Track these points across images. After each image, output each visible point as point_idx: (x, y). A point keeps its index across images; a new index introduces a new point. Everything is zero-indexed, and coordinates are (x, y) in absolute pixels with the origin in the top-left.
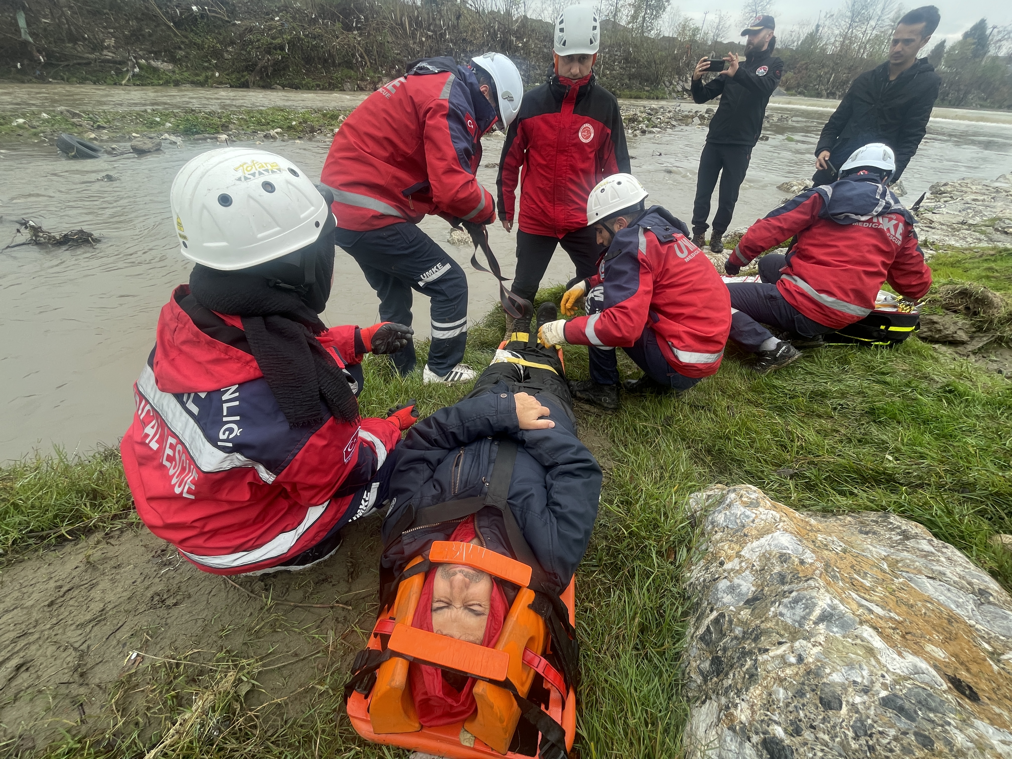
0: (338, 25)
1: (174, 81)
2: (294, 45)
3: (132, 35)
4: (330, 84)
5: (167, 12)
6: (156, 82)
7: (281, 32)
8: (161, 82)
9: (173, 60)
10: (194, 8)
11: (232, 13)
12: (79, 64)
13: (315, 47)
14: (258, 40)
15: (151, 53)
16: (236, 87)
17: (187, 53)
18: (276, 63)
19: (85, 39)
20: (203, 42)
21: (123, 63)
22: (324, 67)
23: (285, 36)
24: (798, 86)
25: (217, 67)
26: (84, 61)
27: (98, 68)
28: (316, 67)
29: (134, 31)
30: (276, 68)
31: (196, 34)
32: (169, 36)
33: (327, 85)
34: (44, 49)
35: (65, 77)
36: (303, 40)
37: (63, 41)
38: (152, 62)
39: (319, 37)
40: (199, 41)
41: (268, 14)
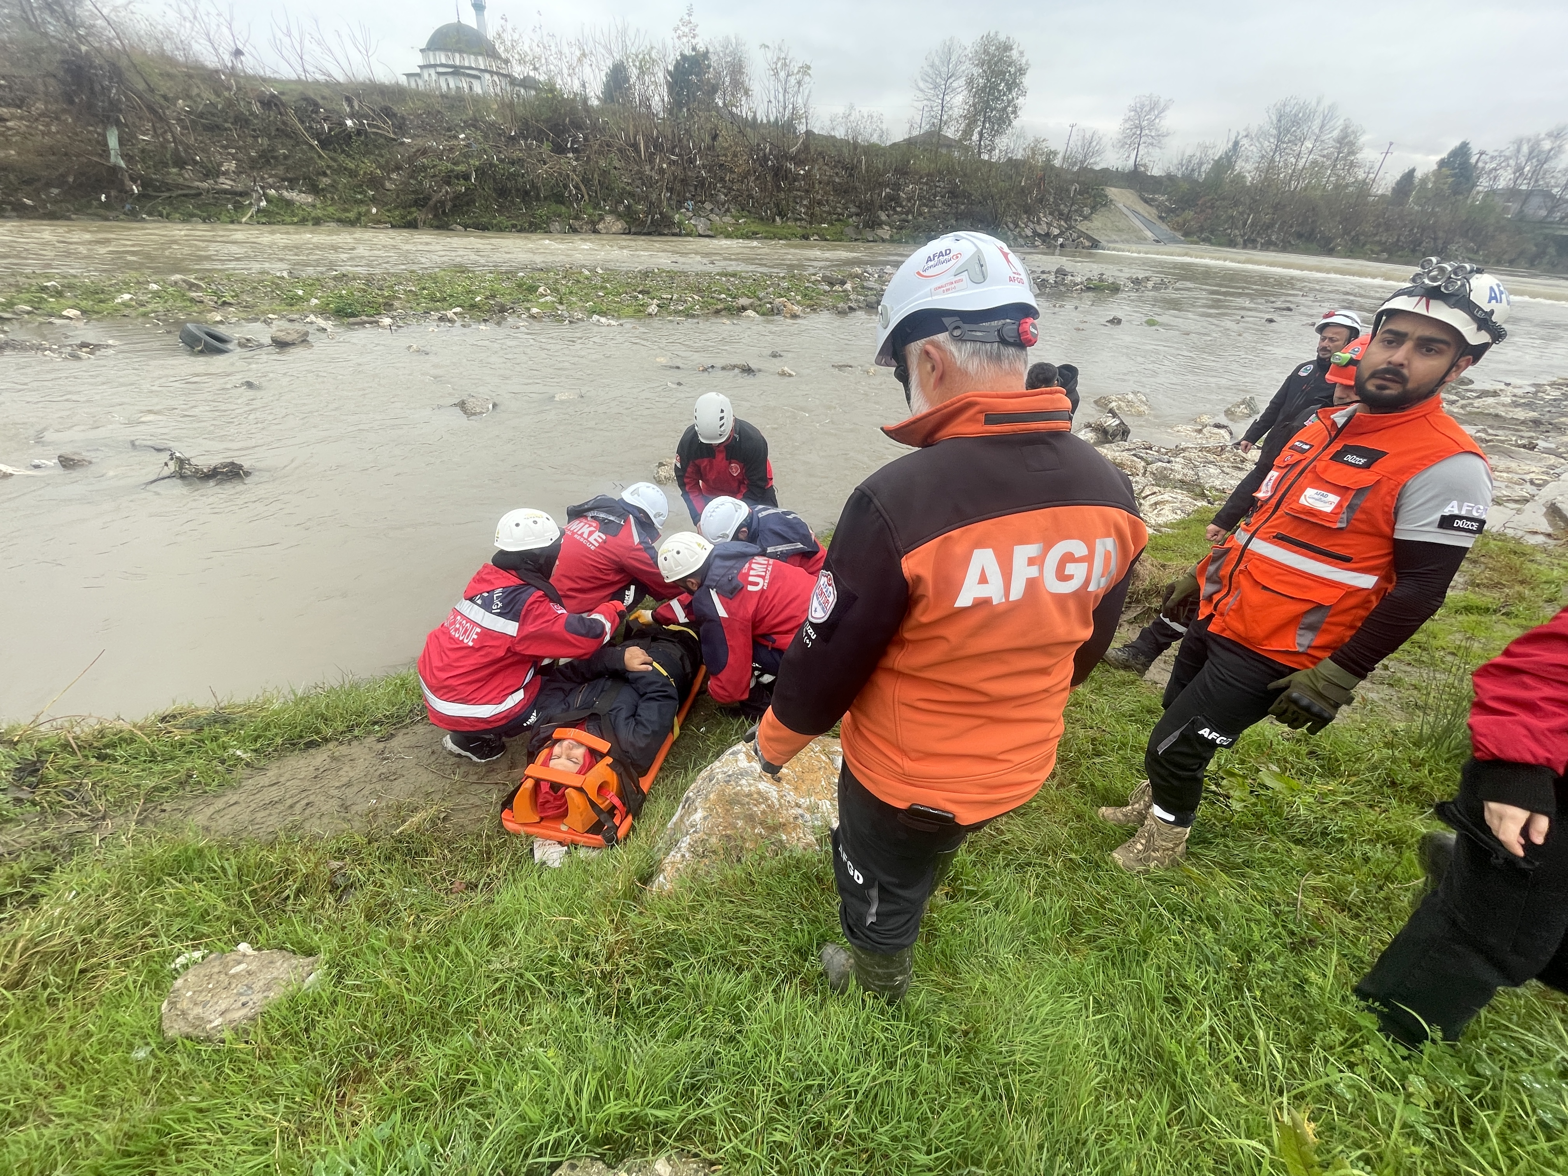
0: (546, 147)
1: (313, 218)
2: (483, 173)
3: (260, 157)
4: (531, 224)
5: (311, 128)
6: (288, 219)
7: (466, 156)
8: (295, 219)
9: (314, 190)
10: (349, 123)
11: (401, 128)
12: (185, 195)
13: (512, 176)
14: (434, 166)
15: (283, 180)
16: (400, 227)
17: (334, 181)
18: (458, 196)
19: (196, 162)
20: (357, 166)
21: (245, 194)
22: (523, 201)
23: (472, 162)
24: (1202, 229)
25: (374, 200)
26: (193, 192)
27: (212, 200)
28: (513, 202)
29: (263, 151)
30: (458, 202)
31: (348, 155)
32: (312, 158)
33: (526, 225)
34: (141, 177)
35: (165, 212)
36: (497, 166)
37: (166, 165)
38: (285, 193)
39: (520, 162)
40: (351, 165)
41: (450, 131)
